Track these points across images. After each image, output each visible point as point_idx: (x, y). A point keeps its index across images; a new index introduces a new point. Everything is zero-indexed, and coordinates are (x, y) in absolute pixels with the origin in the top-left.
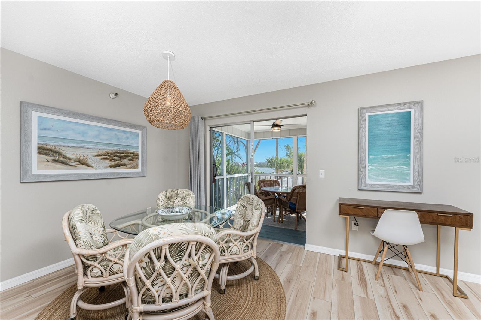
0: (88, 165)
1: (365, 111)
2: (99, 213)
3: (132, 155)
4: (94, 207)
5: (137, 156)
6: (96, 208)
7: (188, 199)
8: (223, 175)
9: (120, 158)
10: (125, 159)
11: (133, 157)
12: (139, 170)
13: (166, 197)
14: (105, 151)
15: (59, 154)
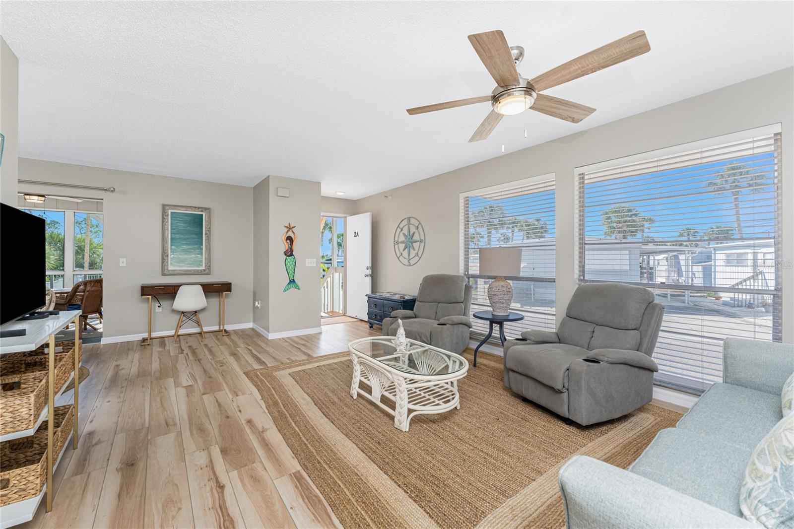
1: (167, 208)
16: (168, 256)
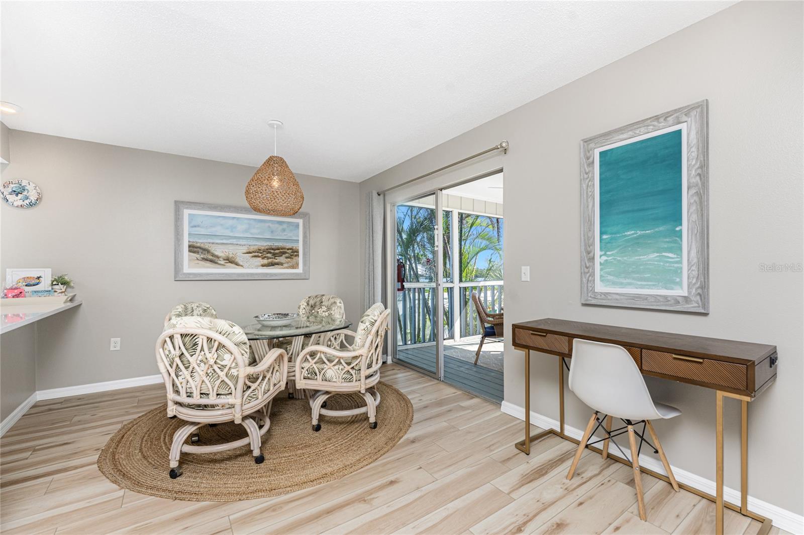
0: (237, 264)
1: (592, 145)
2: (214, 313)
3: (290, 251)
4: (209, 306)
5: (296, 252)
6: (211, 308)
7: (333, 309)
8: (452, 282)
9: (275, 255)
10: (281, 256)
11: (292, 254)
12: (300, 270)
13: (308, 304)
14: (256, 248)
15: (208, 251)
16: (593, 258)
